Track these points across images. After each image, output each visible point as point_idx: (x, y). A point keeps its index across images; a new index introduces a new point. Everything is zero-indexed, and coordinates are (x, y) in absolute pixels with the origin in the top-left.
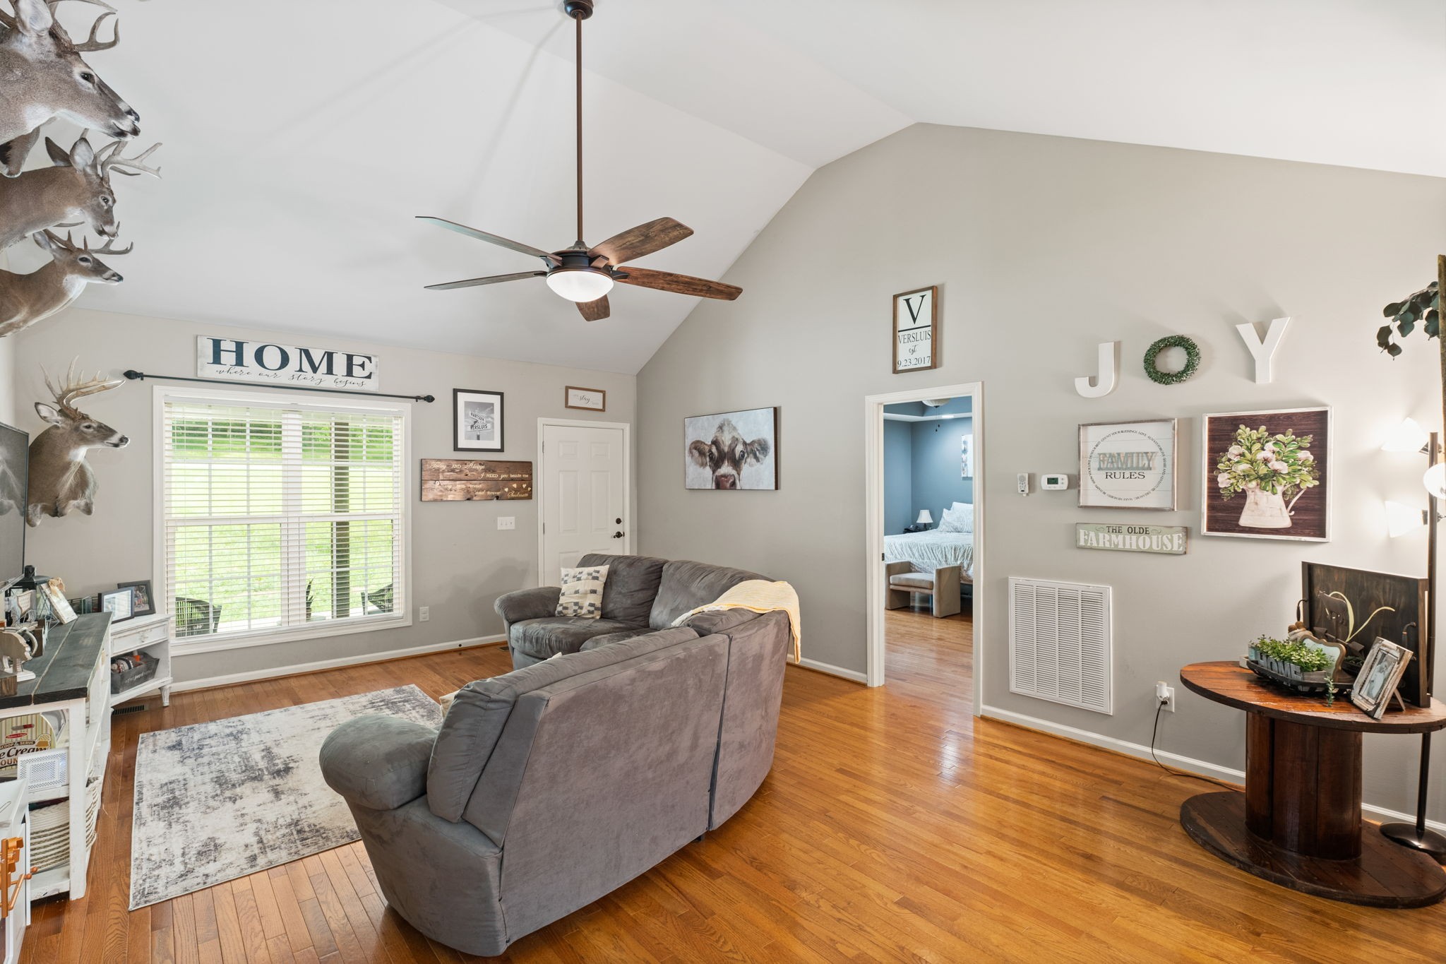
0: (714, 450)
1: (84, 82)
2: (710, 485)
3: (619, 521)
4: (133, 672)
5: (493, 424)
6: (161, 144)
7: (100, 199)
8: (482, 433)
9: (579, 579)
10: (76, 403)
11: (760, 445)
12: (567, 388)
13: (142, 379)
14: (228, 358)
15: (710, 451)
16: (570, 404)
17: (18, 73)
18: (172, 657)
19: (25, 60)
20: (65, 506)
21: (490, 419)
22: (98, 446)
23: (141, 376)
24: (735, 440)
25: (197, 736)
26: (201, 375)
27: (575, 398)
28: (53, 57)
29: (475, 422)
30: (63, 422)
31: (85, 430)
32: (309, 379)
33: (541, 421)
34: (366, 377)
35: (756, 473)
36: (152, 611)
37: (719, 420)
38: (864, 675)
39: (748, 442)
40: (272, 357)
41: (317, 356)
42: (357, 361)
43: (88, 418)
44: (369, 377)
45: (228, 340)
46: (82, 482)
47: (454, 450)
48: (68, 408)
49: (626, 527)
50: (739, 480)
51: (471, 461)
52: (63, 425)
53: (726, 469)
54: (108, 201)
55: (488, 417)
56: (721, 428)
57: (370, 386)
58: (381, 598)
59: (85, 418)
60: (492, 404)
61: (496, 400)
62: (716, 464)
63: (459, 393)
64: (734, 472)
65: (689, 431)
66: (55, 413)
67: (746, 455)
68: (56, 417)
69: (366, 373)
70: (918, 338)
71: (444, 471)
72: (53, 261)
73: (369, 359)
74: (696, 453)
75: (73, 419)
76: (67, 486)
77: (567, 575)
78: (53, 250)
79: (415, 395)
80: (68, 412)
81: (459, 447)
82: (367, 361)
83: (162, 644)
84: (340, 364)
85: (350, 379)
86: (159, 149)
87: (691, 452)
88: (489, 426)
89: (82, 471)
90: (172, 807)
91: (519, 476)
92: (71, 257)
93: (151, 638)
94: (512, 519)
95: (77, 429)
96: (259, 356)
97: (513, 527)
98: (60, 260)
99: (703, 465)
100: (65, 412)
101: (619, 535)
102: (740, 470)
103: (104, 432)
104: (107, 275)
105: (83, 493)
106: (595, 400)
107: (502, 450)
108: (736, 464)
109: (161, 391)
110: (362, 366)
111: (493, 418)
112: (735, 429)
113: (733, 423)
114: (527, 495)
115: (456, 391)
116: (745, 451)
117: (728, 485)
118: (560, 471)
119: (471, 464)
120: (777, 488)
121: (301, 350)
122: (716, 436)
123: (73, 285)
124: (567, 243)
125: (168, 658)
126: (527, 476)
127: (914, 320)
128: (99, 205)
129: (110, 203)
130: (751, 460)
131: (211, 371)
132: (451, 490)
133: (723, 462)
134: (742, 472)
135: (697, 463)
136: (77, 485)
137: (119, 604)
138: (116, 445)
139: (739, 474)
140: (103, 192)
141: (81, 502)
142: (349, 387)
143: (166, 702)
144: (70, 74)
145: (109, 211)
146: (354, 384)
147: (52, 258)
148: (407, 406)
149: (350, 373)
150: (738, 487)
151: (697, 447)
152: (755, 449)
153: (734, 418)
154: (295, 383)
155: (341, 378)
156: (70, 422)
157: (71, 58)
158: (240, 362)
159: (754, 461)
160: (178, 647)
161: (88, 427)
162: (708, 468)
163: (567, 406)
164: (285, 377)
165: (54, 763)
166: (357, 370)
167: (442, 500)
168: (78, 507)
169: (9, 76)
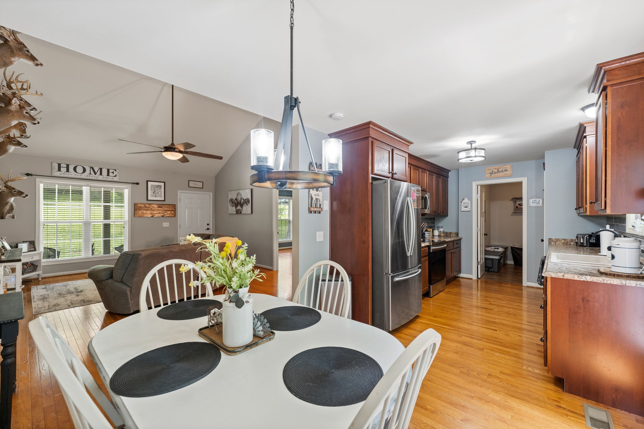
0: (236, 201)
1: (26, 114)
2: (235, 213)
3: (208, 224)
4: (29, 268)
5: (161, 192)
6: (42, 111)
7: (22, 127)
8: (157, 195)
9: (185, 240)
10: (9, 184)
11: (248, 200)
12: (189, 181)
13: (32, 176)
14: (64, 170)
15: (235, 202)
16: (190, 186)
17: (11, 114)
18: (42, 266)
19: (12, 111)
20: (6, 216)
21: (160, 191)
22: (18, 197)
23: (32, 175)
24: (241, 198)
25: (51, 286)
26: (53, 175)
27: (192, 184)
28: (19, 109)
29: (154, 191)
30: (6, 190)
31: (14, 192)
32: (93, 176)
33: (179, 191)
34: (114, 176)
35: (246, 209)
36: (35, 250)
37: (237, 192)
38: (272, 267)
39: (245, 199)
40: (80, 170)
41: (96, 169)
42: (111, 171)
43: (15, 189)
44: (115, 176)
45: (64, 164)
46: (12, 208)
47: (147, 200)
48: (8, 185)
49: (211, 227)
50: (242, 211)
51: (153, 204)
52: (6, 191)
53: (239, 207)
54: (24, 127)
55: (159, 190)
56: (238, 195)
57: (116, 179)
58: (120, 248)
59: (14, 189)
60: (161, 186)
61: (162, 184)
62: (236, 206)
63: (148, 182)
64: (241, 208)
65: (229, 195)
66: (4, 187)
68: (4, 188)
69: (114, 175)
71: (143, 207)
72: (3, 141)
73: (116, 170)
74: (231, 202)
75: (10, 189)
76: (7, 209)
77: (182, 240)
78: (4, 138)
79: (132, 182)
80: (8, 187)
81: (149, 199)
82: (115, 171)
83: (39, 261)
84: (105, 172)
85: (108, 177)
86: (41, 113)
87: (230, 202)
88: (160, 193)
89: (12, 206)
90: (44, 299)
91: (171, 209)
92: (10, 140)
93: (35, 258)
94: (168, 223)
95: (11, 192)
96: (75, 169)
97: (168, 226)
98: (6, 141)
99: (233, 206)
100: (6, 187)
101: (208, 229)
103: (20, 193)
104: (22, 145)
105: (12, 212)
106: (200, 185)
107: (164, 201)
108: (242, 206)
109: (38, 179)
110: (113, 173)
111: (161, 190)
112: (241, 195)
113: (241, 193)
114: (173, 215)
115: (147, 181)
116: (244, 202)
117: (239, 212)
118: (186, 208)
119: (153, 205)
120: (252, 213)
121: (90, 167)
122: (236, 197)
123: (10, 149)
124: (168, 144)
125: (41, 266)
126: (174, 209)
128: (22, 128)
129: (25, 127)
130: (245, 205)
131: (57, 174)
132: (145, 213)
133: (238, 206)
135: (231, 206)
136: (10, 209)
137: (24, 247)
138: (24, 197)
139: (242, 209)
140: (23, 125)
141: (11, 215)
142: (108, 179)
143: (40, 279)
144: (23, 113)
145: (25, 130)
146: (109, 178)
147: (3, 140)
148: (130, 186)
149: (108, 175)
150: (242, 213)
151: (231, 200)
152: (246, 201)
153: (241, 191)
154: (88, 178)
155: (105, 177)
156: (8, 190)
157: (23, 109)
158: (68, 171)
159: (246, 205)
160: (45, 262)
161: (15, 191)
162: (234, 207)
163: (189, 186)
164: (84, 176)
165: (11, 279)
166: (111, 174)
167: (142, 217)
168: (10, 216)
169: (9, 116)
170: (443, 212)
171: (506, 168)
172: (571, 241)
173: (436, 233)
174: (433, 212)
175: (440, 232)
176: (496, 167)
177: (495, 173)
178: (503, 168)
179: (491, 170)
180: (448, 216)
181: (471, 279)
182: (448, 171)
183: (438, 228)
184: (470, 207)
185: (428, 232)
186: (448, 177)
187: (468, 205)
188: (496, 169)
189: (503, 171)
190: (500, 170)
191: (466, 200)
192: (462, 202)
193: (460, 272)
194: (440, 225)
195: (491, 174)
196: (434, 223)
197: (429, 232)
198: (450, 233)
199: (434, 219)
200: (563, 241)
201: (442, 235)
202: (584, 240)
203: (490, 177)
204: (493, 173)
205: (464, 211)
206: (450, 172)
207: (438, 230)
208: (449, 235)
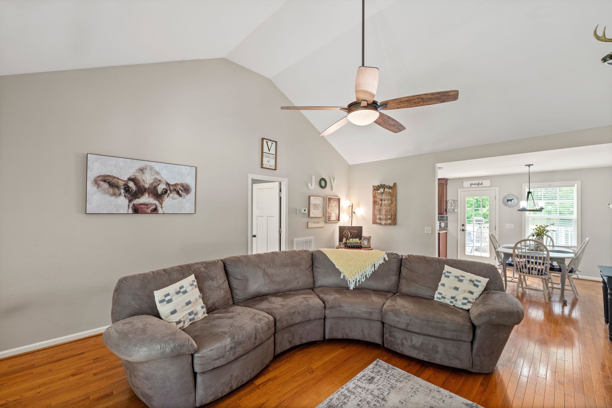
0: (131, 185)
2: (126, 210)
11: (183, 186)
15: (126, 185)
24: (157, 181)
35: (178, 204)
39: (171, 184)
50: (162, 207)
53: (146, 199)
56: (140, 171)
62: (134, 195)
64: (156, 202)
67: (169, 192)
70: (270, 158)
99: (118, 195)
102: (163, 201)
108: (158, 197)
112: (156, 173)
113: (155, 169)
116: (168, 189)
117: (149, 211)
122: (134, 176)
127: (269, 150)
130: (173, 195)
133: (142, 195)
134: (164, 203)
139: (161, 204)
150: (160, 212)
152: (178, 189)
153: (156, 166)
159: (176, 196)
162: (123, 198)
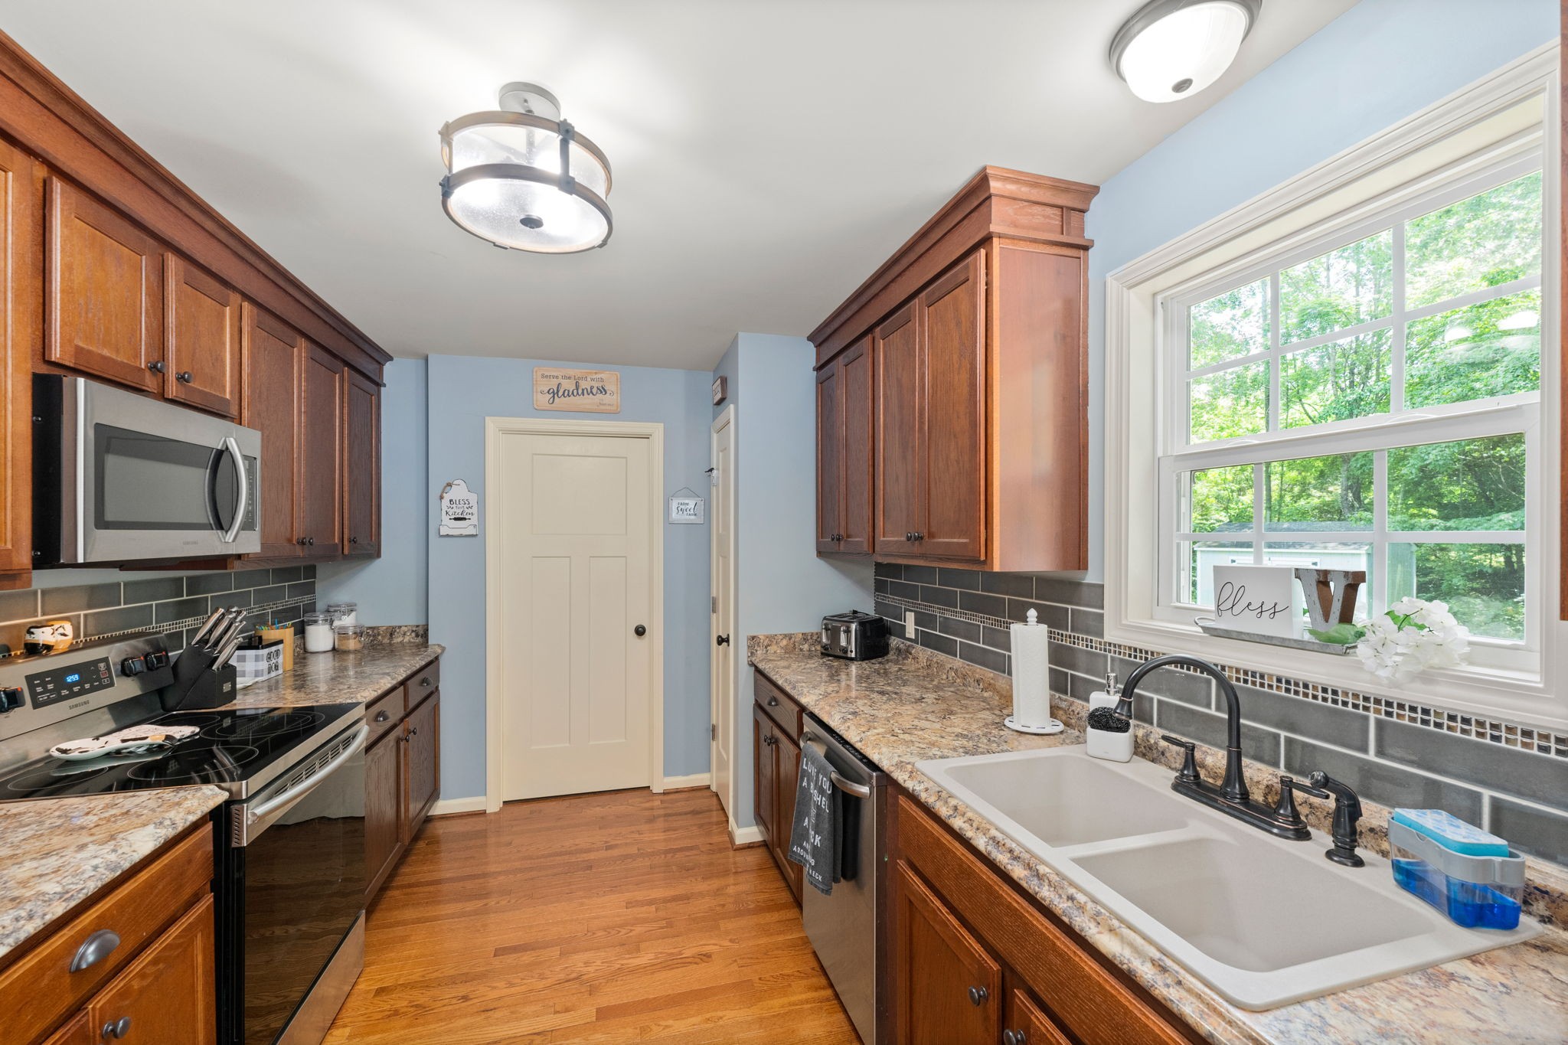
170: (353, 541)
171: (602, 380)
172: (804, 639)
173: (320, 637)
174: (290, 541)
175: (342, 634)
176: (571, 372)
177: (567, 394)
178: (592, 380)
179: (555, 382)
180: (379, 555)
181: (483, 813)
182: (380, 357)
183: (330, 613)
184: (474, 520)
185: (266, 651)
186: (379, 385)
187: (470, 511)
188: (569, 378)
189: (594, 391)
190: (583, 385)
191: (459, 492)
192: (441, 498)
193: (434, 795)
194: (341, 596)
195: (554, 394)
196: (310, 589)
197: (273, 649)
198: (392, 632)
199: (311, 571)
200: (784, 642)
201: (352, 644)
202: (849, 641)
203: (549, 407)
204: (560, 394)
205: (452, 536)
206: (388, 364)
207: (332, 622)
208: (386, 641)
